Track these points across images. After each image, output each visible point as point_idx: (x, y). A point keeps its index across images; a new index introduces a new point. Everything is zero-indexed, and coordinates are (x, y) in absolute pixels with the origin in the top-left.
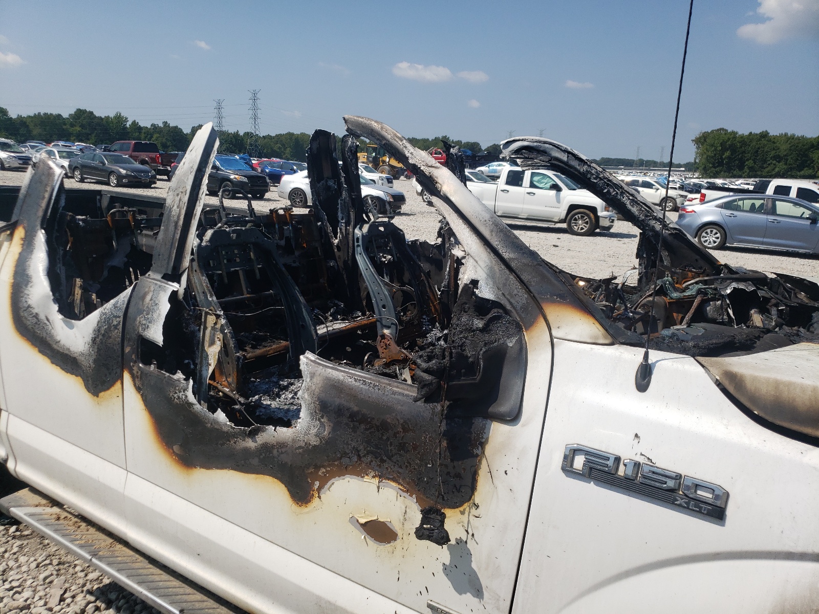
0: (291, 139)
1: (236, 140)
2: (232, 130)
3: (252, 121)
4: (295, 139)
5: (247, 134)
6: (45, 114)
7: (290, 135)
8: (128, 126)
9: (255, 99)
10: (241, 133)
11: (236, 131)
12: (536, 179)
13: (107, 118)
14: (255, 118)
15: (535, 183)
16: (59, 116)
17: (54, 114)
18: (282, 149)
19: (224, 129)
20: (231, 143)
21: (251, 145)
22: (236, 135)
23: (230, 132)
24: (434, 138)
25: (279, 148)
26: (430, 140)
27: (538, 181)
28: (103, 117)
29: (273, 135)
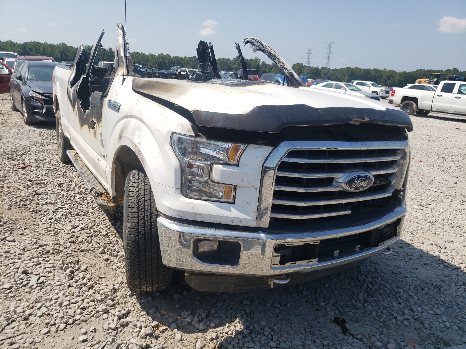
0: (349, 71)
1: (317, 71)
2: (315, 66)
3: (327, 60)
4: (351, 71)
5: (323, 68)
6: (223, 59)
7: (349, 68)
8: (260, 64)
9: (330, 48)
10: (320, 68)
11: (317, 66)
12: (463, 88)
13: (251, 60)
14: (329, 58)
15: (462, 91)
16: (229, 59)
17: (227, 58)
18: (343, 77)
19: (310, 65)
20: (314, 73)
21: (325, 74)
22: (317, 69)
23: (313, 67)
24: (446, 70)
25: (341, 76)
26: (444, 71)
27: (464, 90)
28: (249, 59)
29: (338, 68)
